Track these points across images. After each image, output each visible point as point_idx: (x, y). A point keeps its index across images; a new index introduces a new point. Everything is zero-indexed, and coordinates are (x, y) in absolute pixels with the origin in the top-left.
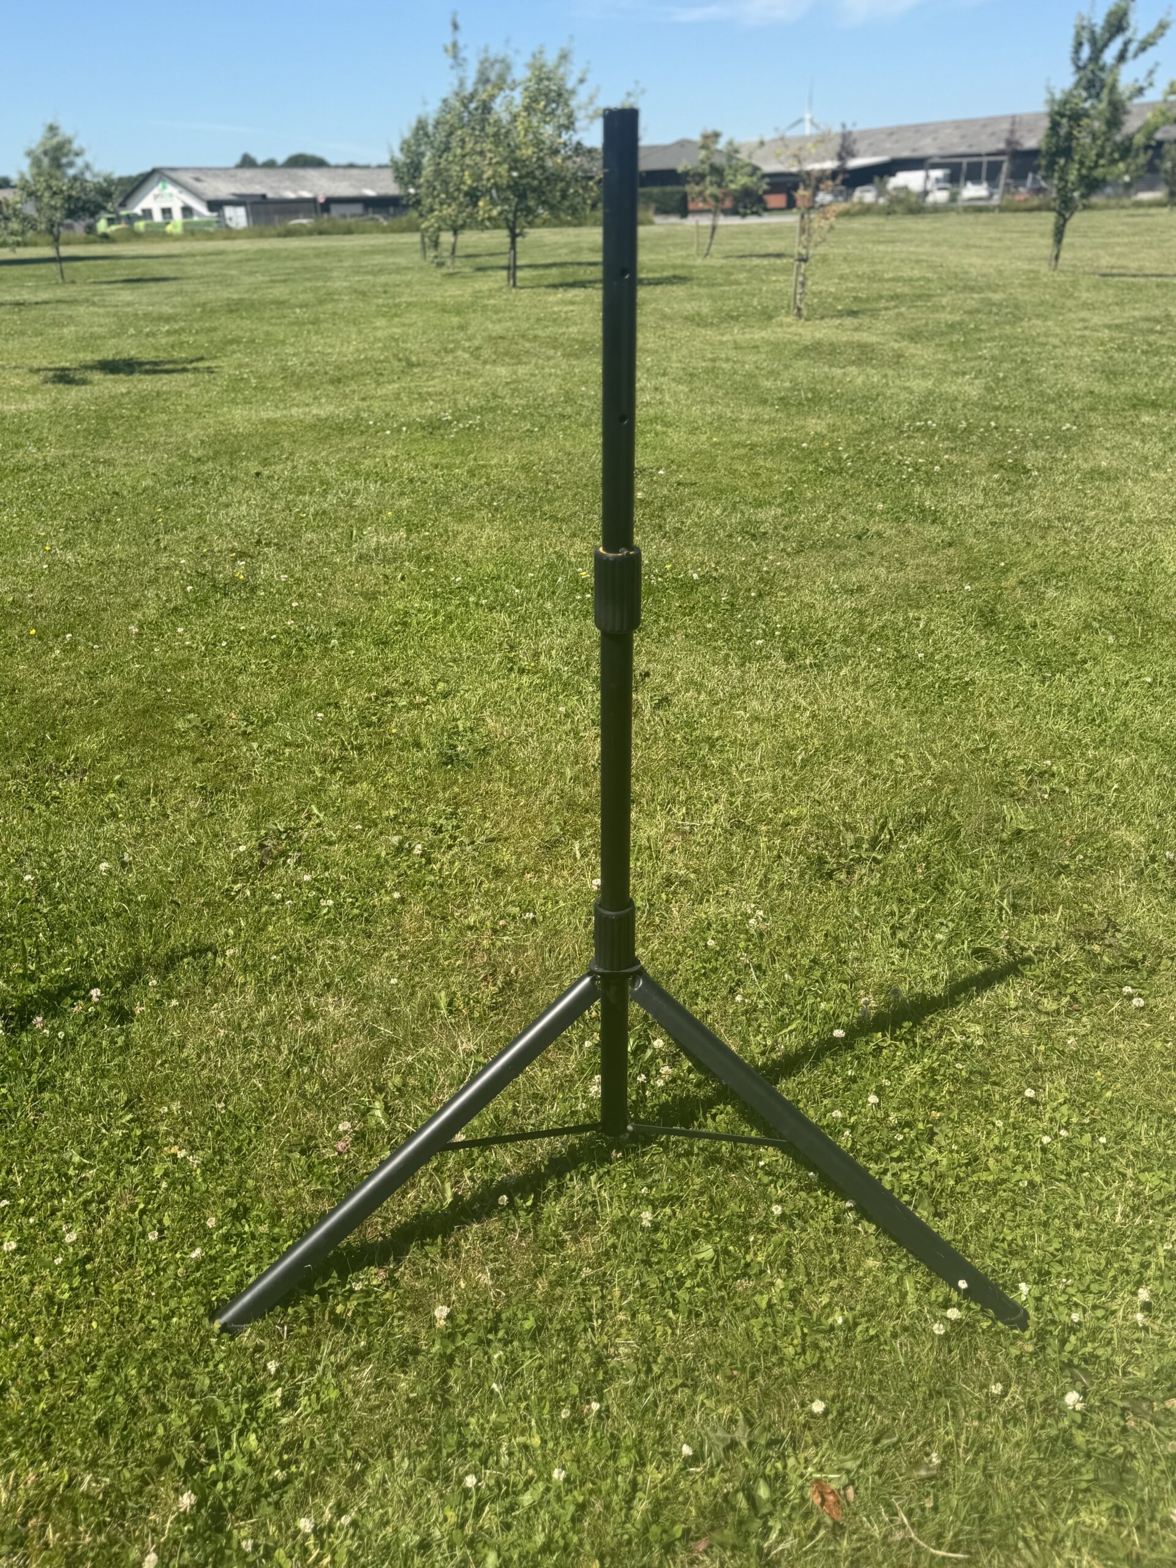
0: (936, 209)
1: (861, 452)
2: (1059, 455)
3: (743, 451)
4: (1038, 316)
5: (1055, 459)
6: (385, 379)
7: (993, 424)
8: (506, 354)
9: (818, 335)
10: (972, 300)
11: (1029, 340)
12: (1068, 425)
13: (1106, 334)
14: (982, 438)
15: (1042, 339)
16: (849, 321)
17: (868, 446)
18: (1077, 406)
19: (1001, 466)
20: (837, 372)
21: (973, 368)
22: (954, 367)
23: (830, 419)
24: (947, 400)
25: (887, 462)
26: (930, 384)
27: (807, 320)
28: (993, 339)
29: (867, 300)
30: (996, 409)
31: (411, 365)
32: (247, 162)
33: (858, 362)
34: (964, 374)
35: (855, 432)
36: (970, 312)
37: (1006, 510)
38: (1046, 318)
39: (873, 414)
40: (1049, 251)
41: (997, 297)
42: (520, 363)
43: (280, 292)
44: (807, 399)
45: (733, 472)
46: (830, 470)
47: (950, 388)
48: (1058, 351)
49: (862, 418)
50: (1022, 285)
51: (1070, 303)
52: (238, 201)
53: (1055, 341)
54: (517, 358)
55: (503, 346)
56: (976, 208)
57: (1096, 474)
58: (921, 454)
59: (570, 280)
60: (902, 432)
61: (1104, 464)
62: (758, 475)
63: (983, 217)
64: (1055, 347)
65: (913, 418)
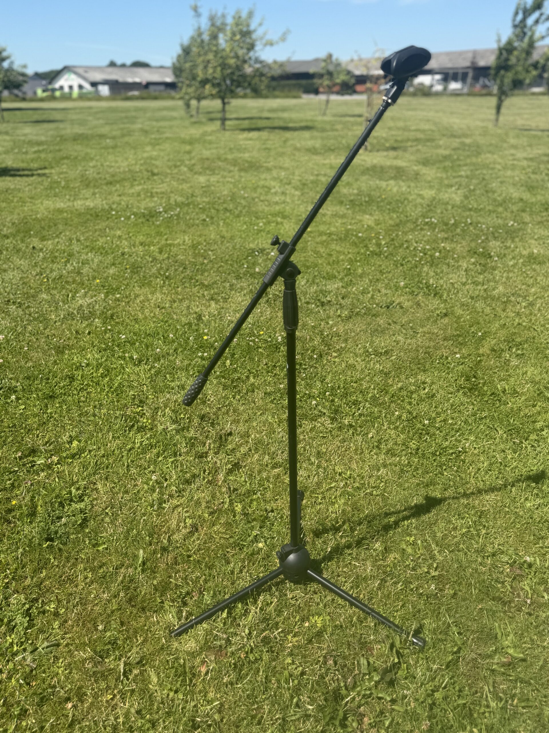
0: (437, 94)
1: (393, 240)
2: (508, 245)
3: (324, 238)
4: (489, 152)
5: (507, 248)
6: (136, 183)
7: (469, 221)
8: (207, 168)
9: (375, 161)
10: (456, 143)
11: (486, 166)
12: (512, 223)
13: (525, 163)
14: (463, 231)
15: (491, 166)
16: (392, 153)
17: (397, 235)
18: (515, 208)
19: (475, 253)
20: (383, 184)
21: (456, 183)
22: (446, 182)
23: (377, 215)
24: (443, 204)
25: (407, 248)
26: (433, 192)
27: (370, 151)
28: (466, 165)
29: (402, 141)
30: (470, 210)
31: (153, 174)
32: (112, 64)
33: (395, 178)
34: (452, 186)
35: (391, 226)
36: (454, 149)
37: (479, 287)
38: (493, 153)
39: (401, 213)
40: (493, 117)
41: (468, 141)
42: (214, 174)
43: (105, 130)
44: (366, 202)
45: (317, 252)
46: (373, 253)
47: (445, 196)
48: (501, 173)
49: (395, 216)
50: (480, 135)
51: (505, 145)
52: (105, 82)
53: (498, 167)
54: (213, 171)
55: (207, 164)
56: (456, 94)
57: (532, 259)
58: (428, 242)
59: (253, 126)
60: (417, 226)
61: (535, 251)
62: (331, 255)
63: (460, 99)
64: (499, 170)
65: (424, 216)
